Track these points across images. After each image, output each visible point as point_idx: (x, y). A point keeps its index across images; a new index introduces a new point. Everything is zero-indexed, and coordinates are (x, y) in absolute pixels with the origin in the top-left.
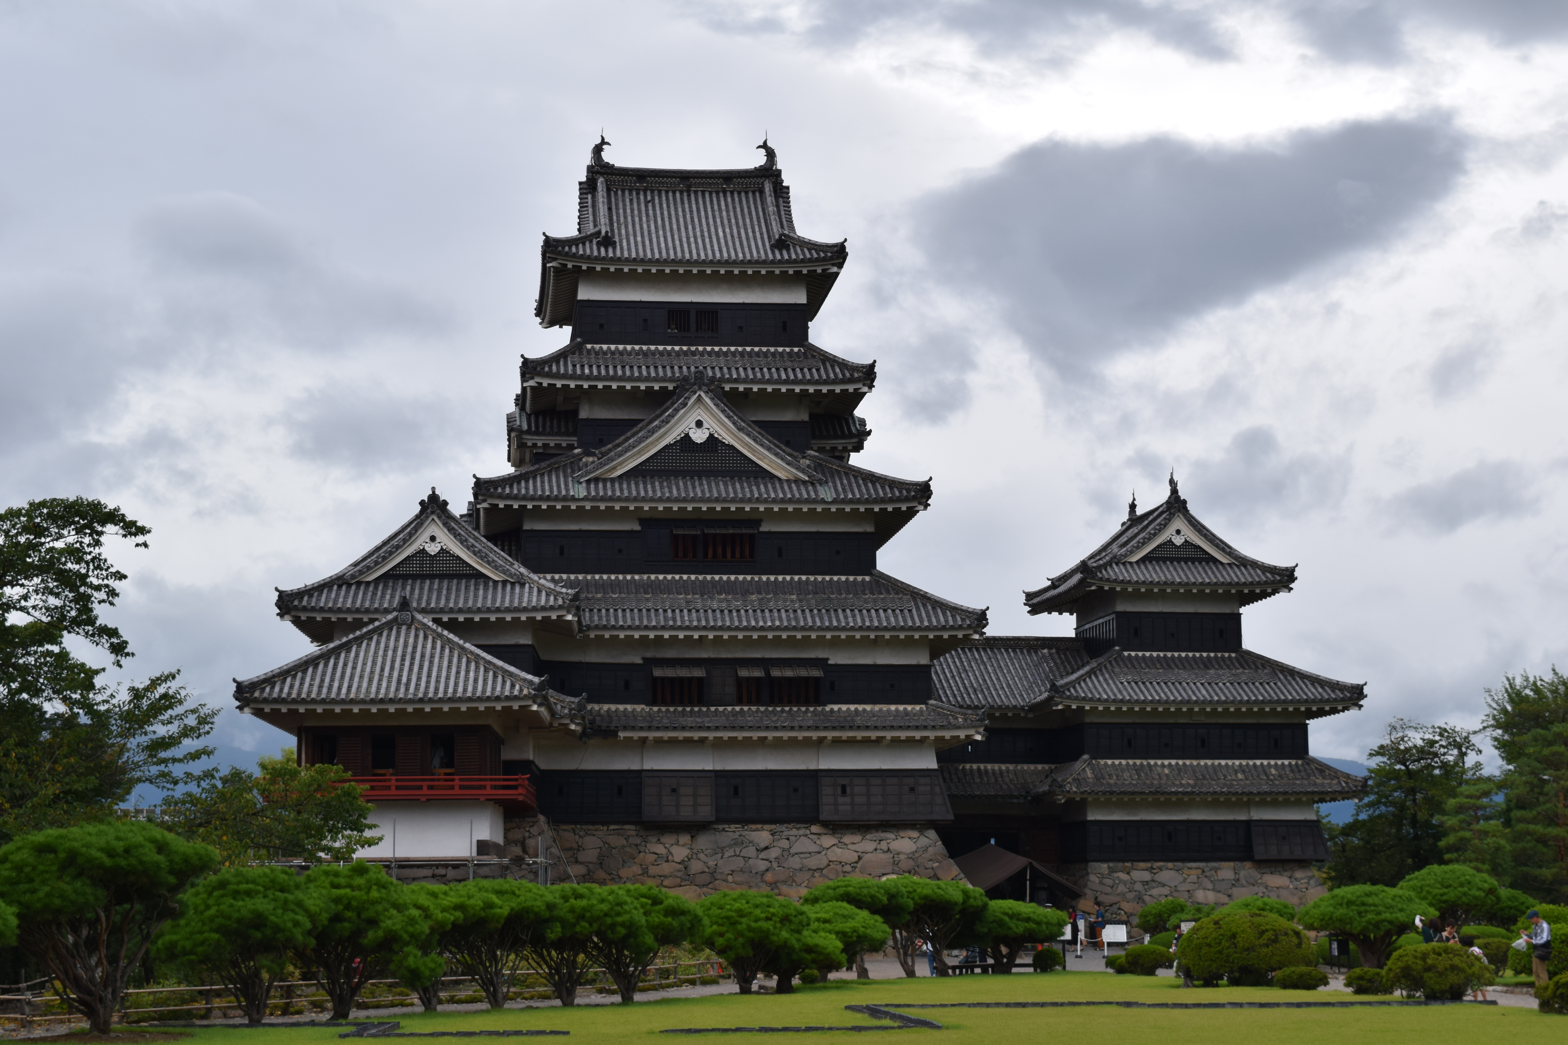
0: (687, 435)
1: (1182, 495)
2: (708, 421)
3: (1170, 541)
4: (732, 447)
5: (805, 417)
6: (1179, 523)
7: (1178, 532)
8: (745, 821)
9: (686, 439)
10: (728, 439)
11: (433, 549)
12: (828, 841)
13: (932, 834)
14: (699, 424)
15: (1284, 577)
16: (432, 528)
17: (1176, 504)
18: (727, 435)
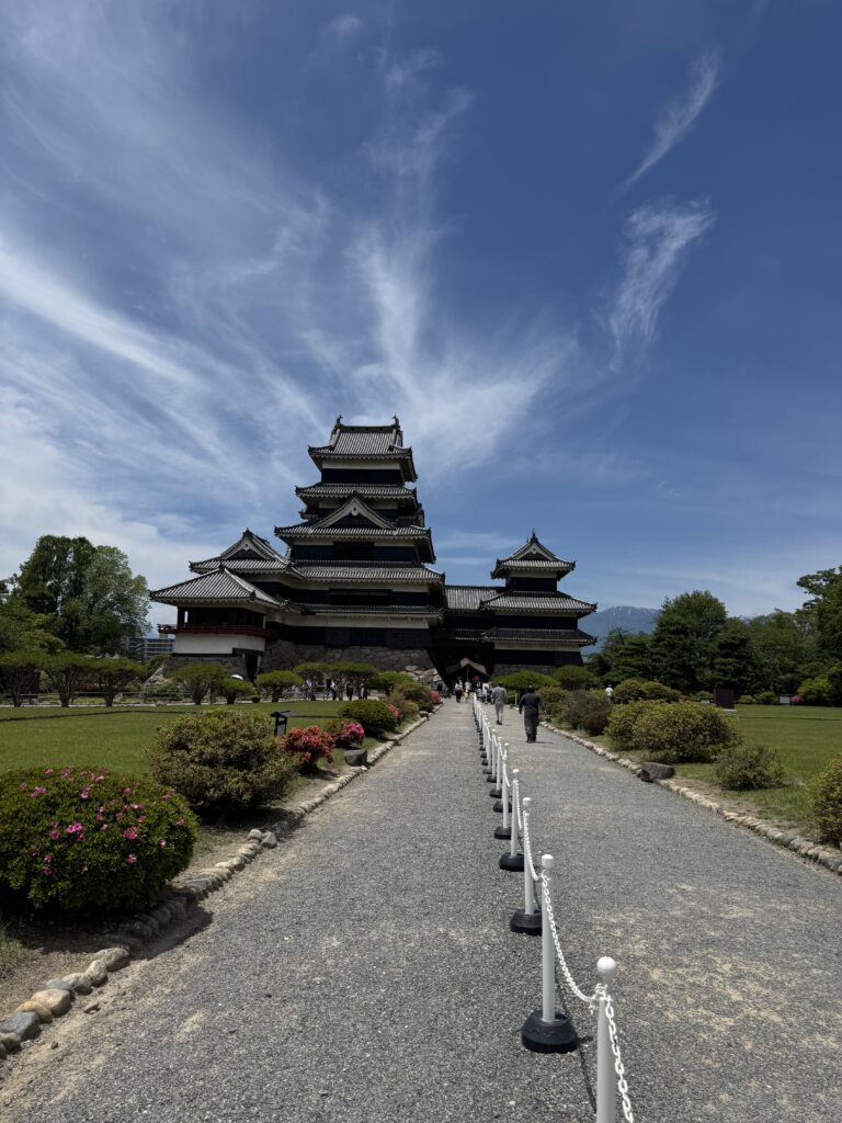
1: (537, 536)
2: (358, 509)
4: (366, 517)
5: (395, 507)
6: (534, 546)
7: (535, 549)
8: (362, 644)
9: (350, 514)
10: (364, 515)
11: (246, 549)
12: (389, 653)
13: (425, 652)
14: (355, 510)
15: (573, 566)
16: (247, 542)
17: (534, 540)
18: (365, 513)
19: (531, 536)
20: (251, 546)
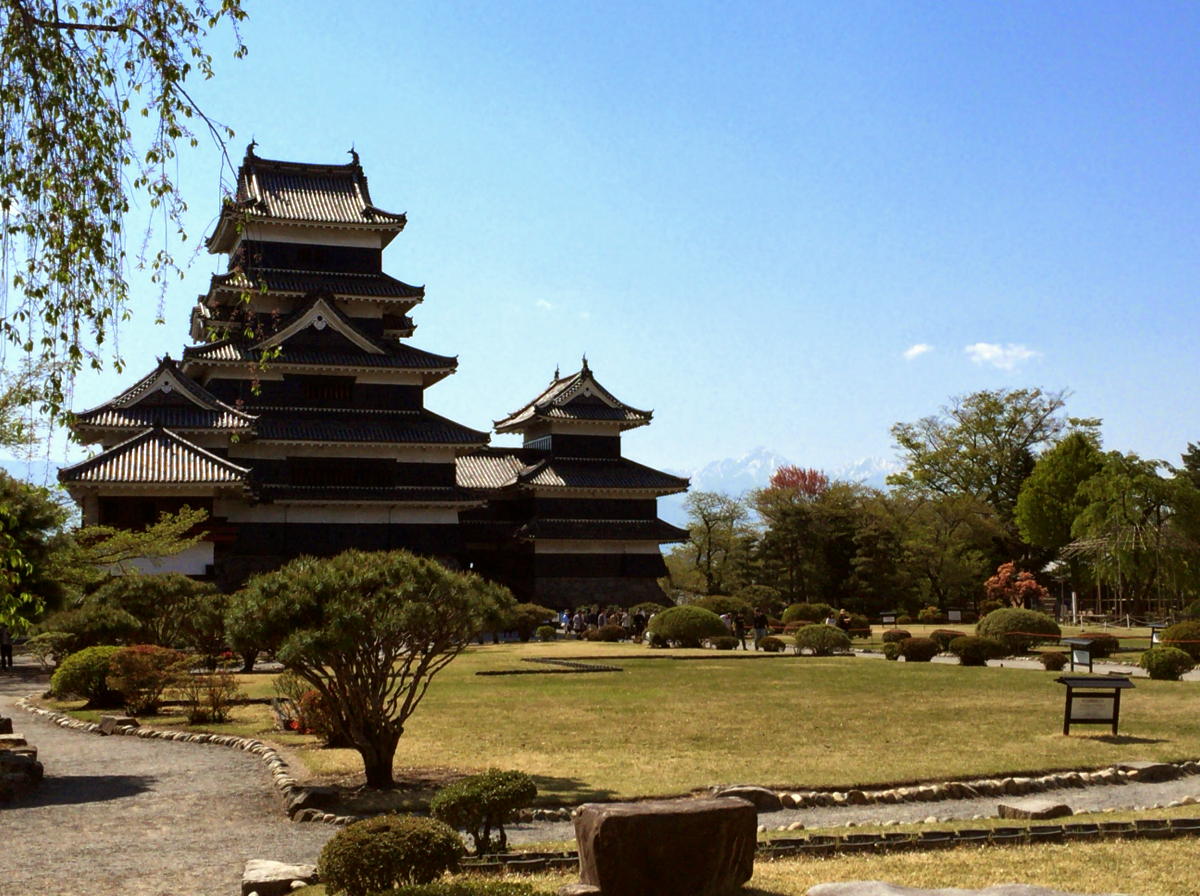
0: (312, 326)
1: (590, 368)
3: (583, 395)
4: (339, 333)
5: (381, 317)
6: (588, 384)
7: (587, 389)
9: (312, 327)
10: (336, 328)
11: (167, 390)
14: (320, 319)
15: (646, 417)
16: (166, 376)
17: (586, 374)
18: (337, 324)
19: (580, 367)
20: (175, 385)
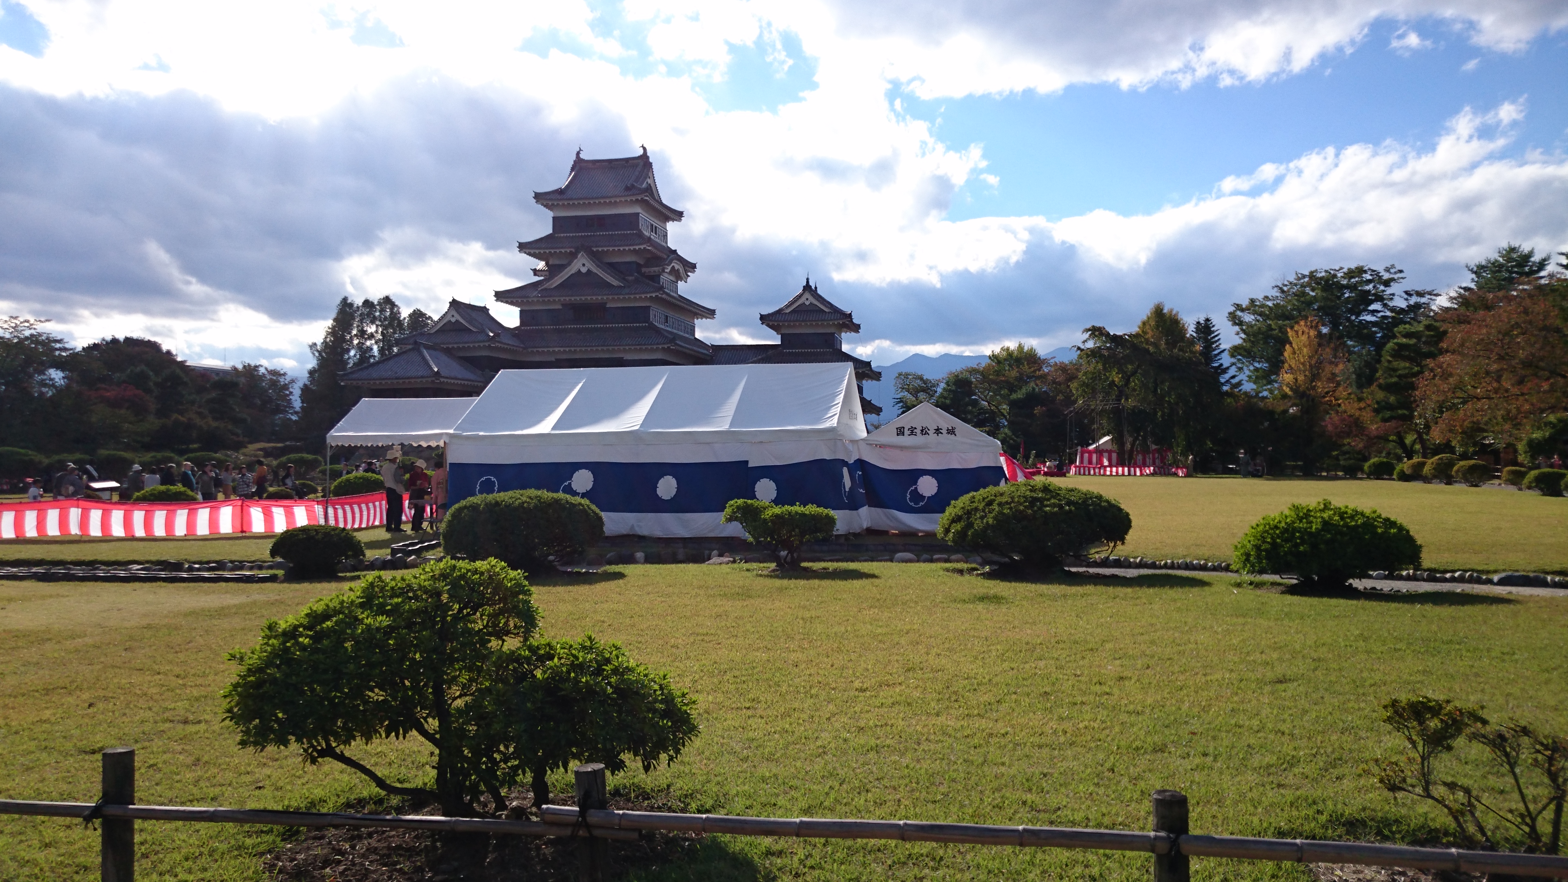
0: (579, 270)
2: (587, 264)
3: (804, 304)
4: (596, 274)
7: (807, 299)
11: (453, 320)
14: (584, 265)
16: (453, 312)
17: (808, 289)
18: (595, 270)
